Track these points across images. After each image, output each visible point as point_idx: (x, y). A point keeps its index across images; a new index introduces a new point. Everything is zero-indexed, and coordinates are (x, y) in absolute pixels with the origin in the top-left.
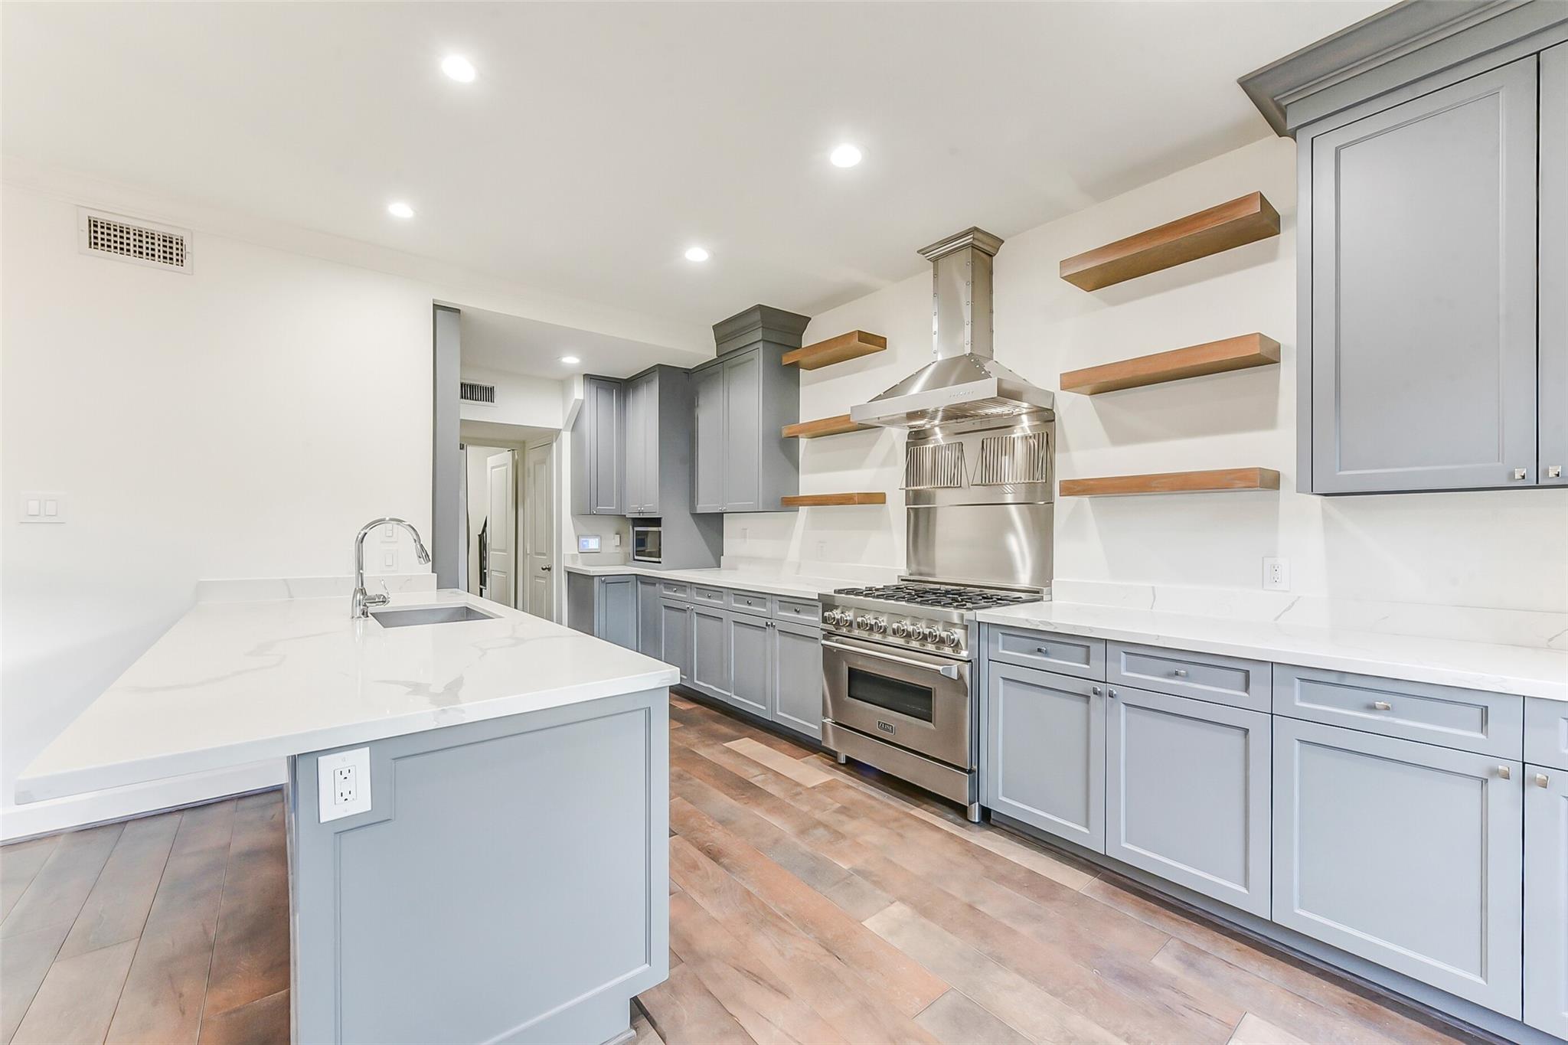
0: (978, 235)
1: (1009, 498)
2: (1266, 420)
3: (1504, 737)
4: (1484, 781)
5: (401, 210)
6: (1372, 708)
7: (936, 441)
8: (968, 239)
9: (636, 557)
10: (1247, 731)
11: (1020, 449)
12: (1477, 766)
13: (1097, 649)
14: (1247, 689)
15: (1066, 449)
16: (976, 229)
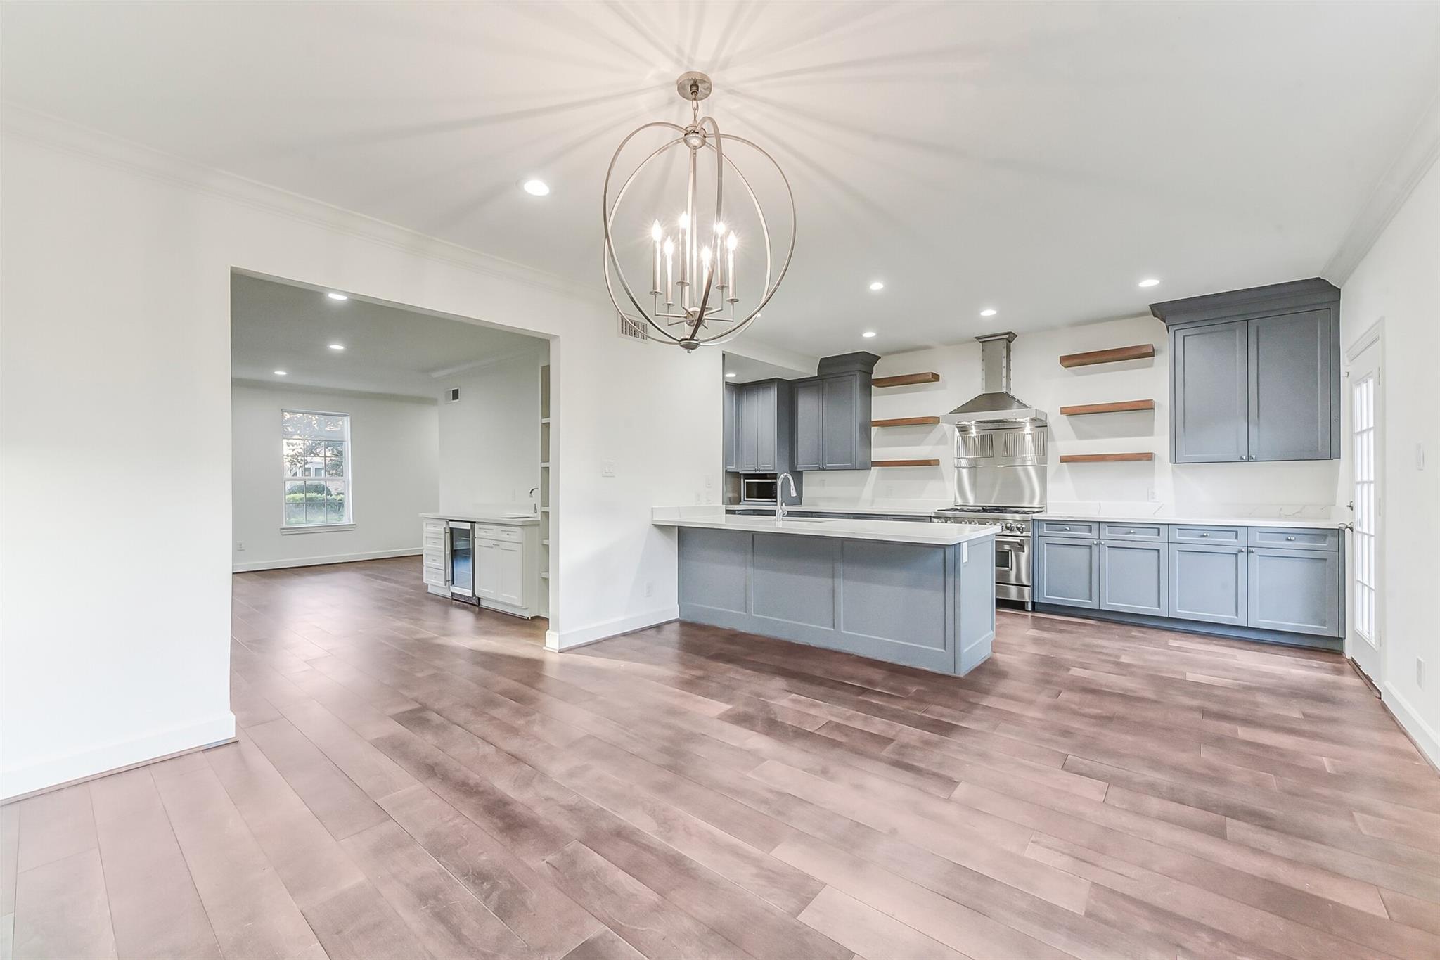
0: (1011, 335)
1: (1029, 463)
2: (1149, 432)
3: (1242, 540)
4: (1237, 555)
5: (877, 286)
6: (1203, 536)
7: (972, 433)
8: (1007, 336)
9: (746, 499)
10: (1159, 550)
11: (1029, 438)
12: (1235, 550)
13: (1095, 526)
14: (1159, 535)
15: (1053, 440)
16: (1011, 333)
